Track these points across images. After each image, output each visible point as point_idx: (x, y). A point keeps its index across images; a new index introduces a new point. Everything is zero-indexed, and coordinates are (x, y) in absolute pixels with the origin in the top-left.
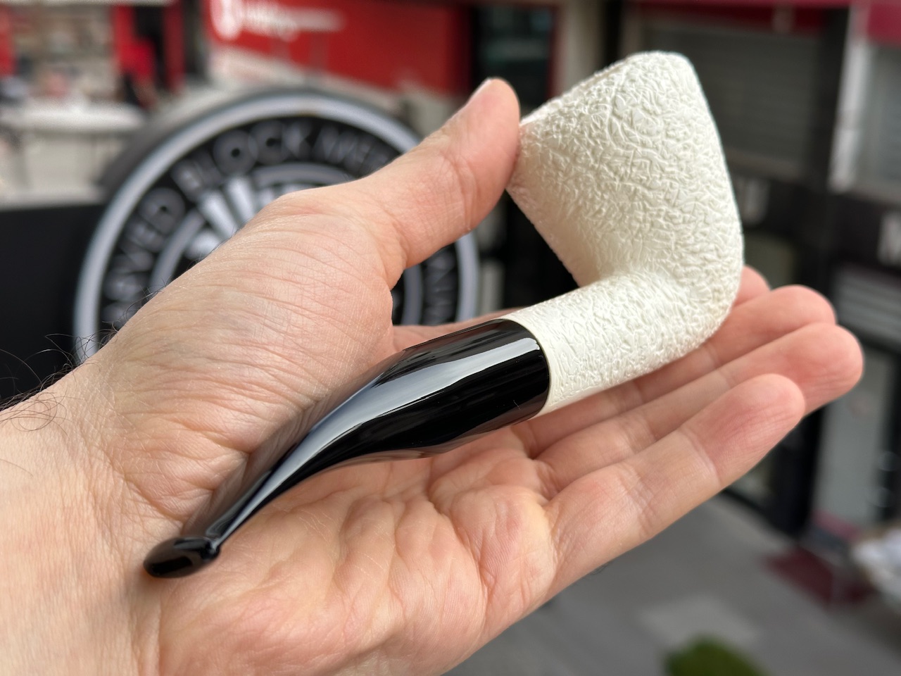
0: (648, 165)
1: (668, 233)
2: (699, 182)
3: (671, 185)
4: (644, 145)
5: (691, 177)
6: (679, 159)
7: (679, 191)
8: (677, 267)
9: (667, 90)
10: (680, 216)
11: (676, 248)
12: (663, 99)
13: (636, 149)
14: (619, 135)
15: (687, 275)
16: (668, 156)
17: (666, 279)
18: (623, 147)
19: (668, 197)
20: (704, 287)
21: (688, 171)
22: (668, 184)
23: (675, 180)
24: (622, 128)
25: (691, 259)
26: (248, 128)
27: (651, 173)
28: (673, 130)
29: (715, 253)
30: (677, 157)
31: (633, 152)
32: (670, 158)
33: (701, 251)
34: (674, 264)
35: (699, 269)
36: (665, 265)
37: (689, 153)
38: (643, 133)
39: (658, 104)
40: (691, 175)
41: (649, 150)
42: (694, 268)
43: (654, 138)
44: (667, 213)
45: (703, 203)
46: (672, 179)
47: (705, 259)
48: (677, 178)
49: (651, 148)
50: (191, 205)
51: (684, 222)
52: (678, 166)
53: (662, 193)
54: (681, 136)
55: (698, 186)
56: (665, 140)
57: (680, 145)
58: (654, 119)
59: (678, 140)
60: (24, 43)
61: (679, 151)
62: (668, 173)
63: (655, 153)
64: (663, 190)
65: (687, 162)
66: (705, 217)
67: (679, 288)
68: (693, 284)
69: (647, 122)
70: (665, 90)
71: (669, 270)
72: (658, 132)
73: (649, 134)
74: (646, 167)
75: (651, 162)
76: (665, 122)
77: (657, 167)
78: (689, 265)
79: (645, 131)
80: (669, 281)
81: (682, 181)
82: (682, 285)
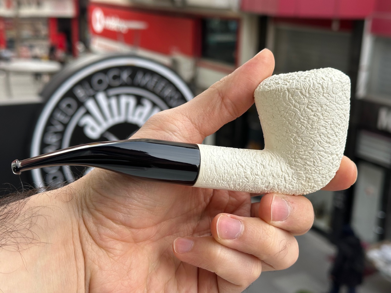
0: (294, 115)
1: (293, 145)
2: (316, 132)
3: (301, 127)
4: (295, 106)
5: (312, 128)
6: (309, 119)
7: (304, 131)
8: (292, 160)
9: (317, 89)
10: (301, 141)
11: (294, 153)
12: (312, 92)
13: (291, 106)
14: (286, 98)
15: (295, 165)
16: (304, 115)
17: (286, 163)
18: (286, 103)
19: (298, 131)
20: (302, 174)
21: (312, 125)
22: (300, 126)
23: (304, 126)
24: (288, 96)
25: (299, 160)
26: (105, 71)
27: (294, 119)
28: (312, 106)
29: (313, 163)
30: (309, 117)
31: (289, 107)
32: (305, 116)
33: (305, 159)
34: (291, 159)
35: (302, 166)
36: (288, 157)
37: (315, 118)
38: (296, 102)
39: (309, 93)
40: (312, 127)
41: (297, 109)
42: (299, 164)
43: (301, 106)
44: (295, 137)
45: (314, 140)
46: (303, 125)
47: (306, 163)
48: (305, 126)
49: (298, 109)
50: (81, 104)
51: (301, 144)
52: (308, 121)
53: (296, 129)
54: (315, 109)
55: (314, 133)
56: (306, 108)
57: (313, 113)
58: (304, 98)
59: (312, 111)
60: (11, 34)
61: (311, 115)
62: (301, 122)
63: (299, 112)
64: (297, 128)
65: (313, 121)
66: (313, 147)
67: (290, 169)
68: (297, 170)
69: (300, 98)
70: (316, 89)
71: (289, 160)
72: (303, 104)
73: (299, 103)
74: (292, 116)
75: (295, 114)
76: (309, 101)
77: (297, 117)
78: (298, 162)
79: (298, 101)
80: (287, 164)
81: (307, 128)
82: (292, 168)
